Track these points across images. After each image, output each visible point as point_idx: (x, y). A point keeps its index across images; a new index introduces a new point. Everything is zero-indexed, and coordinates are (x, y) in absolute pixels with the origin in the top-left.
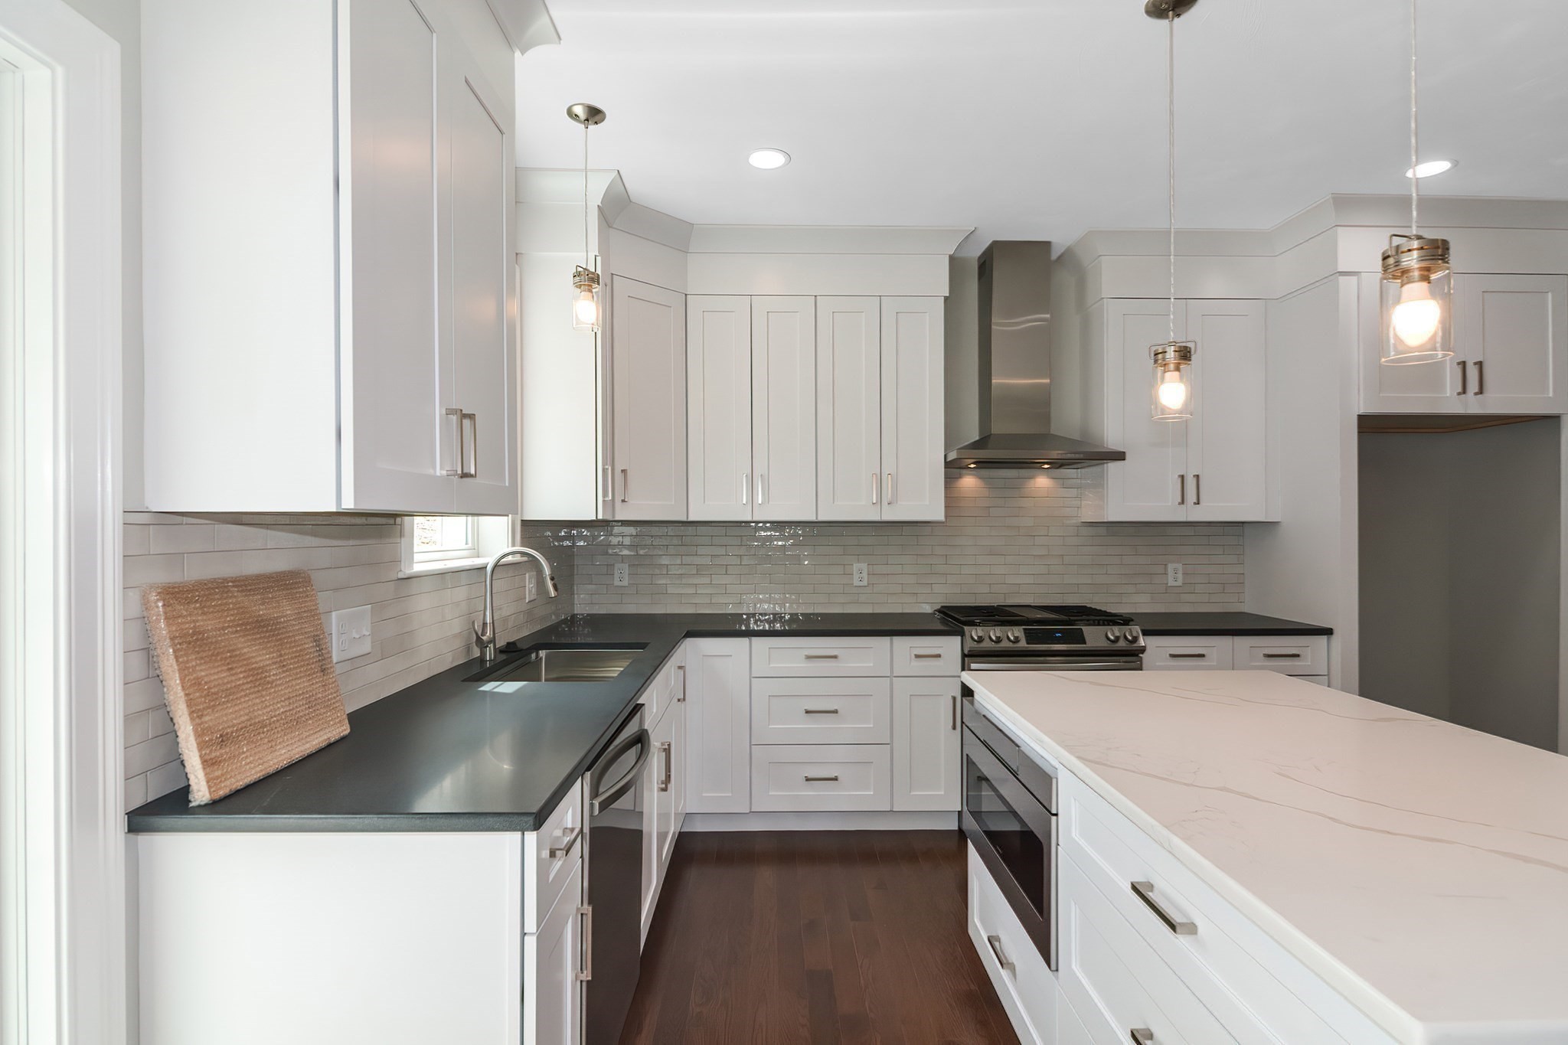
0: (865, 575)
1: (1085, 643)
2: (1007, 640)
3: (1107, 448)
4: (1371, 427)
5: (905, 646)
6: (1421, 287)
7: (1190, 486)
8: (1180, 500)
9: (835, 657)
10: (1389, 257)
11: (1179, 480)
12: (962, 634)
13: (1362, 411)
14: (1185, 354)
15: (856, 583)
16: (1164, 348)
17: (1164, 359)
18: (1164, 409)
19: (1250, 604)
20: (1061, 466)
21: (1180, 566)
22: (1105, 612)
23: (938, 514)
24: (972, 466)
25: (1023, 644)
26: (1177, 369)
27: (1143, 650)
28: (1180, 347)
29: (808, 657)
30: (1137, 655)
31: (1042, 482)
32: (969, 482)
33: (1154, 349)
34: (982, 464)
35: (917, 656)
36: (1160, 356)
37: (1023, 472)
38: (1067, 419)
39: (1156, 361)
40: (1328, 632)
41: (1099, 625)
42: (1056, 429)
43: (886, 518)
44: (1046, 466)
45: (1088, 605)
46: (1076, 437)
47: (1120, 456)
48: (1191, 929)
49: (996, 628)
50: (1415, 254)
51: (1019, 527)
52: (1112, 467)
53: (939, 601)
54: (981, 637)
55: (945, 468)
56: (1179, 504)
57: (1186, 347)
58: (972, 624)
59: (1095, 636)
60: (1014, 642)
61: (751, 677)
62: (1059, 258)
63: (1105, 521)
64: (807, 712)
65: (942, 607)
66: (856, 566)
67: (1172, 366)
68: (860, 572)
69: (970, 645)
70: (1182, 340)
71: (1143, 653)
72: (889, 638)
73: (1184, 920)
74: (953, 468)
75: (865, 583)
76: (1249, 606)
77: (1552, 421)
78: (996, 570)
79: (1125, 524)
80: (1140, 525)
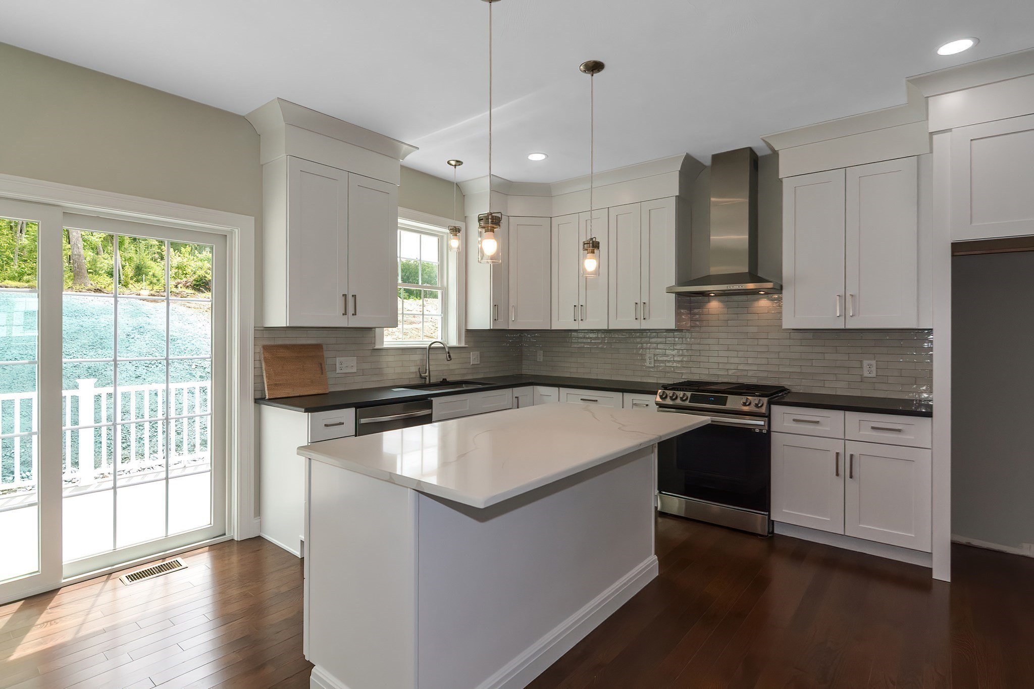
2: (680, 399)
13: (953, 240)
15: (648, 364)
21: (874, 362)
24: (712, 295)
29: (583, 400)
32: (714, 305)
35: (635, 404)
40: (929, 414)
43: (642, 327)
51: (748, 333)
54: (666, 396)
56: (838, 316)
60: (683, 401)
66: (648, 356)
68: (649, 359)
69: (658, 400)
72: (622, 393)
75: (652, 365)
78: (732, 360)
79: (819, 331)
80: (837, 331)
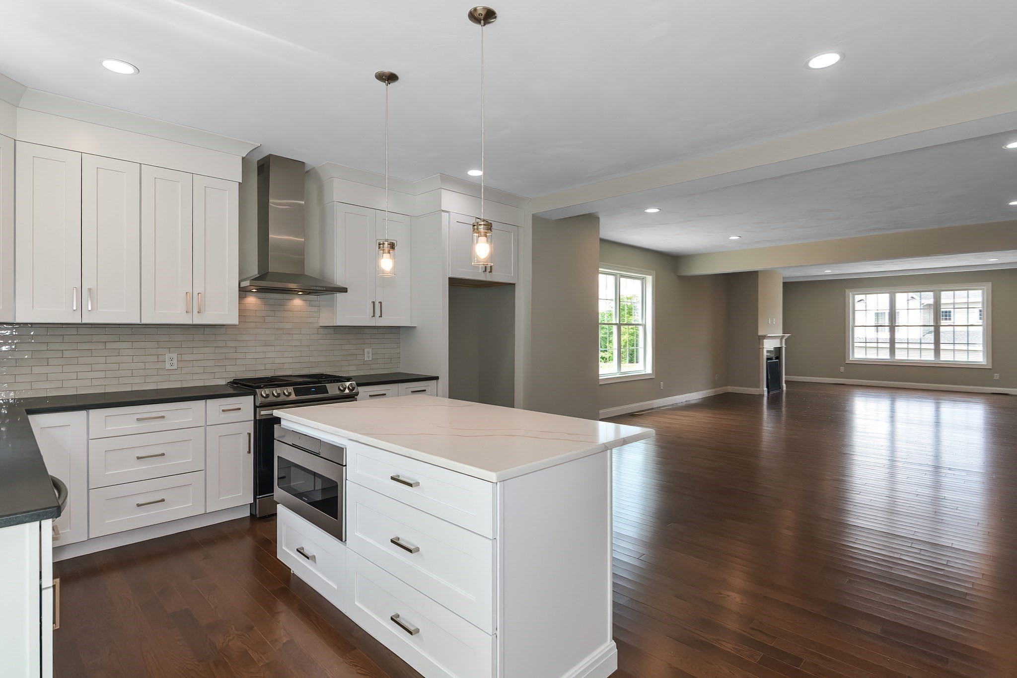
0: (175, 361)
1: (328, 393)
2: (284, 396)
3: (336, 285)
4: (454, 283)
5: (215, 406)
6: (484, 238)
7: (377, 308)
8: (372, 315)
9: (163, 417)
10: (475, 225)
11: (372, 304)
12: (255, 395)
13: (450, 276)
14: (392, 246)
15: (168, 367)
16: (383, 242)
17: (383, 247)
18: (383, 271)
19: (404, 368)
20: (309, 293)
21: (370, 350)
22: (335, 376)
23: (235, 321)
24: (254, 290)
25: (293, 397)
26: (389, 253)
27: (357, 394)
28: (390, 242)
29: (138, 420)
30: (354, 397)
31: (297, 302)
32: (252, 300)
33: (378, 241)
34: (262, 290)
35: (223, 411)
36: (382, 245)
37: (286, 296)
38: (312, 267)
39: (379, 248)
40: (437, 378)
41: (334, 382)
42: (307, 272)
43: (196, 322)
44: (300, 293)
45: (325, 373)
46: (317, 276)
47: (344, 290)
48: (418, 484)
49: (277, 389)
50: (482, 226)
51: (283, 329)
52: (339, 296)
53: (231, 377)
54: (268, 394)
55: (239, 291)
56: (372, 317)
57: (393, 243)
58: (260, 387)
59: (333, 389)
60: (287, 396)
61: (88, 439)
62: (307, 172)
63: (335, 325)
64: (138, 458)
65: (234, 380)
66: (168, 356)
67: (386, 251)
68: (171, 359)
69: (260, 400)
70: (392, 239)
71: (357, 396)
72: (204, 401)
73: (414, 482)
74: (243, 292)
75: (175, 367)
76: (401, 370)
77: (512, 285)
78: (269, 355)
79: (343, 328)
80: (351, 328)
